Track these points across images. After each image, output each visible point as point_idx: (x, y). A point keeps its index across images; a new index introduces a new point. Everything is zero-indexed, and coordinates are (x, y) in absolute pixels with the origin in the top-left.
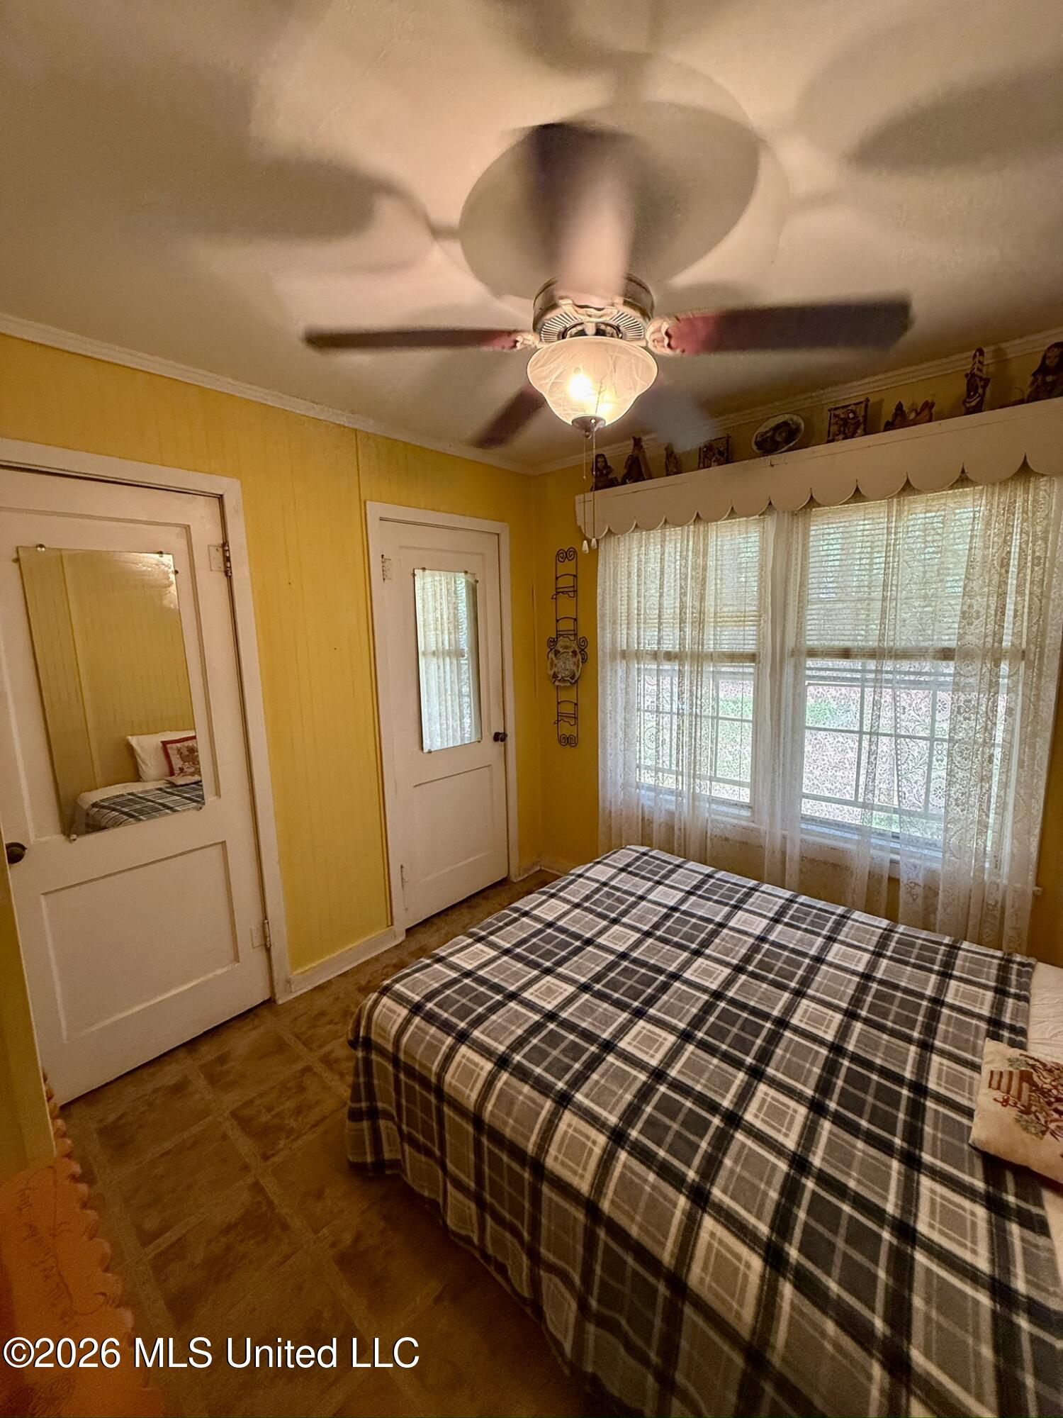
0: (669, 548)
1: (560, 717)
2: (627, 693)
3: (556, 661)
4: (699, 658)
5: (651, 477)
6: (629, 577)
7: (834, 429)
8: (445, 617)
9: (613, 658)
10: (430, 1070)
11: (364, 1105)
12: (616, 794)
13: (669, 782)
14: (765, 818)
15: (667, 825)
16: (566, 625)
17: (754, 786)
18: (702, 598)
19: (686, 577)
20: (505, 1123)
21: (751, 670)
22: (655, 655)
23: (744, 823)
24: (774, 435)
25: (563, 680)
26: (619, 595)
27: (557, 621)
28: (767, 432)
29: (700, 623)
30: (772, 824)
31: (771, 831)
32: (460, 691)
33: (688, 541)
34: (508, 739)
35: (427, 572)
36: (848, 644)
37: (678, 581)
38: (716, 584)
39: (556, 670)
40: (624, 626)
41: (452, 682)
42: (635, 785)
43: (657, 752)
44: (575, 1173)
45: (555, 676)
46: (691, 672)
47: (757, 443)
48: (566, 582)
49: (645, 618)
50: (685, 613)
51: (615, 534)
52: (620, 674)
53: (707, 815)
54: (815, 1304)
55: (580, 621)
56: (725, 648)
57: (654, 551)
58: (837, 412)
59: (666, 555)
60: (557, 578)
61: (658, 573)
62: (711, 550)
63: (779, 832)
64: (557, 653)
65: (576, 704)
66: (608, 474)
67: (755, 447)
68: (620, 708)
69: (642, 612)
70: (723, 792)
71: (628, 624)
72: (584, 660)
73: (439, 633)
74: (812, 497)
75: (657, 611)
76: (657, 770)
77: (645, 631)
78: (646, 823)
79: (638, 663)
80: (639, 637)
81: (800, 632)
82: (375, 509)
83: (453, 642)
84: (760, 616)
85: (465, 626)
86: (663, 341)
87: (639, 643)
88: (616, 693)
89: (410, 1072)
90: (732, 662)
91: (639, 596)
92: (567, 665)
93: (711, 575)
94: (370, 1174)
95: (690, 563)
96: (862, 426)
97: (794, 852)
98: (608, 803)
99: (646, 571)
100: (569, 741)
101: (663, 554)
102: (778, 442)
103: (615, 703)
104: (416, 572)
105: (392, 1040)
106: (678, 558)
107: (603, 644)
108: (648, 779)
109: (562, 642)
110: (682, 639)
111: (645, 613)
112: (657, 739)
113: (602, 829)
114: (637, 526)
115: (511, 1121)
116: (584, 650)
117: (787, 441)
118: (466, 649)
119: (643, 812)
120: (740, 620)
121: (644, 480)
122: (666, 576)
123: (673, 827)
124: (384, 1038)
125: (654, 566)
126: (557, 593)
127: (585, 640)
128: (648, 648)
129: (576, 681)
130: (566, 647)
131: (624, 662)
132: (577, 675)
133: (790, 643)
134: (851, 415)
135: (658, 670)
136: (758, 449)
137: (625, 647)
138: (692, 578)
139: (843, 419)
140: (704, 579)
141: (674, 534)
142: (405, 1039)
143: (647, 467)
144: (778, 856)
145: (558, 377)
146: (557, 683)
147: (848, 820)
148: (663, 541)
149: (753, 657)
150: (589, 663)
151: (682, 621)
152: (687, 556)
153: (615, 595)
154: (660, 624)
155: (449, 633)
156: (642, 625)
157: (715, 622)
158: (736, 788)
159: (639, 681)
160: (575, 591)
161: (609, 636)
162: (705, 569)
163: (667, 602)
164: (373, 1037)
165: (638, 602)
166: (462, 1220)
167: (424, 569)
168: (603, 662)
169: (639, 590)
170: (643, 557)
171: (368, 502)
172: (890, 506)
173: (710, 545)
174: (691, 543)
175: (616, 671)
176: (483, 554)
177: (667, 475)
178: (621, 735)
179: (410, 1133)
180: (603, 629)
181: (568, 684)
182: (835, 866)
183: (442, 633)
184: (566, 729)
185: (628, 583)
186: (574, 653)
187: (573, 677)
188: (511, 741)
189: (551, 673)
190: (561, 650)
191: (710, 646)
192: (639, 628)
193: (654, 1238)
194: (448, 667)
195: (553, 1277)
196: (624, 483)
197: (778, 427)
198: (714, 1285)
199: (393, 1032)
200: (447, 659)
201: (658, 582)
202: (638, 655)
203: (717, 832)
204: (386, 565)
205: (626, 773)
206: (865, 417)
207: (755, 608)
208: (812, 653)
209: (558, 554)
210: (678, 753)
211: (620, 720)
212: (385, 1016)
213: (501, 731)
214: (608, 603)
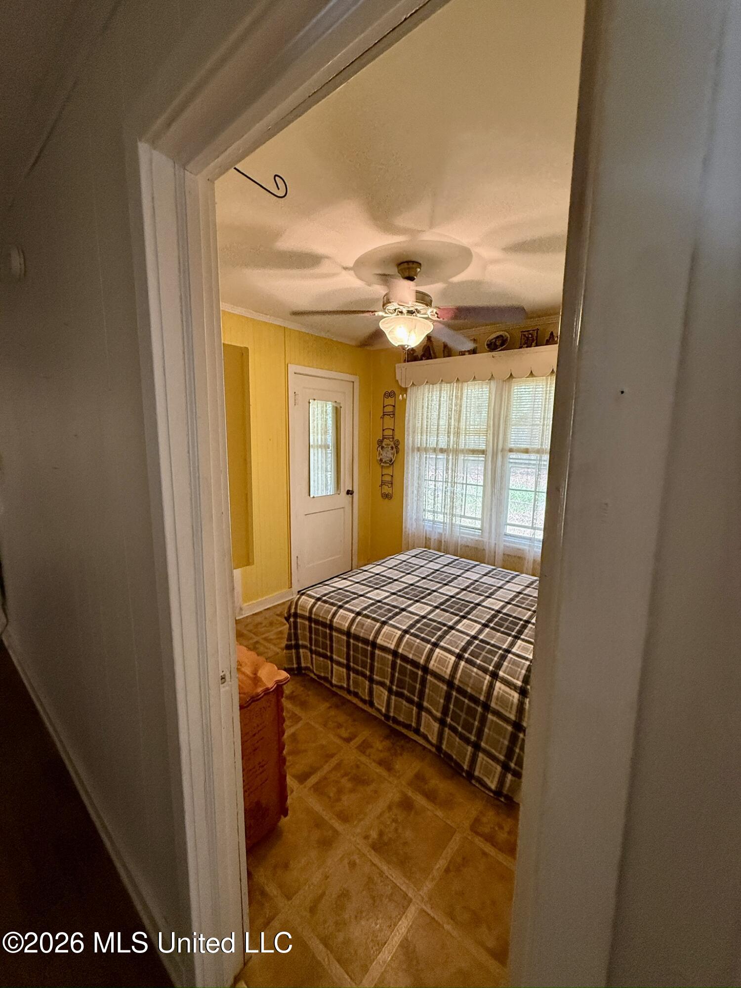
0: (444, 394)
1: (383, 483)
2: (419, 470)
3: (381, 452)
4: (457, 452)
5: (436, 358)
6: (423, 408)
7: (523, 341)
8: (319, 426)
9: (413, 451)
10: (327, 619)
11: (293, 642)
12: (412, 524)
13: (440, 518)
14: (486, 534)
15: (438, 540)
16: (388, 433)
17: (482, 520)
18: (459, 421)
19: (452, 410)
20: (360, 632)
21: (483, 459)
22: (435, 450)
23: (477, 538)
24: (496, 341)
25: (385, 462)
26: (417, 417)
27: (383, 430)
28: (492, 339)
29: (458, 434)
30: (490, 538)
31: (491, 542)
32: (326, 468)
33: (453, 391)
34: (354, 494)
35: (316, 401)
36: (528, 447)
37: (448, 412)
38: (466, 414)
39: (381, 457)
40: (419, 434)
41: (322, 463)
42: (422, 519)
43: (434, 501)
44: (389, 643)
45: (381, 460)
46: (452, 459)
47: (487, 345)
48: (389, 409)
49: (430, 430)
50: (451, 428)
51: (415, 385)
52: (416, 459)
53: (458, 534)
54: (471, 665)
55: (395, 430)
56: (472, 447)
57: (436, 394)
58: (524, 333)
59: (442, 398)
60: (384, 407)
61: (438, 407)
62: (465, 396)
63: (493, 542)
64: (382, 448)
65: (392, 476)
66: (413, 353)
67: (486, 347)
68: (416, 478)
69: (429, 427)
70: (466, 522)
71: (421, 433)
72: (397, 452)
73: (316, 435)
74: (511, 374)
75: (436, 427)
76: (434, 512)
77: (430, 437)
78: (428, 539)
79: (426, 454)
80: (427, 440)
81: (505, 440)
82: (292, 368)
83: (323, 440)
84: (487, 431)
85: (330, 431)
86: (435, 315)
87: (426, 443)
88: (414, 469)
89: (317, 622)
90: (473, 454)
91: (427, 418)
92: (387, 454)
93: (464, 410)
94: (296, 672)
95: (454, 403)
96: (535, 342)
97: (500, 550)
98: (407, 529)
99: (431, 406)
100: (387, 496)
101: (440, 397)
102: (497, 345)
103: (413, 475)
104: (310, 401)
105: (308, 611)
106: (448, 400)
107: (408, 443)
108: (430, 516)
109: (386, 442)
110: (449, 442)
111: (430, 428)
112: (435, 494)
113: (404, 542)
114: (427, 382)
115: (363, 631)
116: (397, 447)
117: (502, 345)
118: (330, 444)
119: (426, 533)
120: (477, 433)
121: (432, 359)
122: (441, 409)
123: (441, 541)
124: (304, 611)
125: (435, 403)
126: (384, 415)
127: (398, 441)
128: (431, 446)
129: (393, 463)
130: (388, 445)
131: (419, 453)
132: (393, 460)
133: (500, 447)
134: (530, 336)
135: (436, 458)
136: (488, 348)
137: (419, 446)
138: (454, 411)
139: (527, 337)
140: (460, 411)
141: (446, 387)
142: (314, 609)
143: (434, 351)
144: (493, 554)
145: (393, 329)
146: (382, 464)
147: (525, 535)
148: (440, 390)
149: (483, 452)
150: (400, 453)
151: (449, 432)
152: (452, 399)
153: (415, 417)
154: (438, 433)
155: (322, 435)
156: (428, 434)
157: (466, 433)
158: (474, 520)
159: (426, 463)
160: (394, 414)
161: (411, 439)
162: (461, 406)
163: (441, 422)
164: (299, 611)
165: (427, 422)
166: (340, 679)
167: (314, 400)
168: (408, 453)
169: (427, 415)
170: (430, 398)
171: (289, 365)
172: (547, 379)
173: (464, 394)
174: (455, 392)
175: (414, 458)
176: (344, 393)
177: (444, 357)
178: (415, 492)
179: (316, 650)
180: (408, 435)
181: (388, 465)
182: (519, 558)
183: (317, 435)
184: (386, 489)
185: (422, 411)
186: (392, 448)
187: (391, 461)
188: (356, 495)
189: (379, 458)
190: (385, 446)
191: (462, 446)
192: (427, 435)
193: (418, 657)
194: (320, 454)
195: (378, 686)
196: (421, 359)
197: (498, 337)
198: (438, 666)
199: (309, 607)
200: (320, 449)
201: (437, 412)
202: (426, 450)
203: (463, 543)
204: (297, 397)
205: (417, 512)
206: (537, 337)
207: (485, 427)
208: (511, 450)
209: (385, 394)
210: (445, 501)
211: (416, 485)
212: (305, 602)
213: (351, 489)
214: (411, 422)
